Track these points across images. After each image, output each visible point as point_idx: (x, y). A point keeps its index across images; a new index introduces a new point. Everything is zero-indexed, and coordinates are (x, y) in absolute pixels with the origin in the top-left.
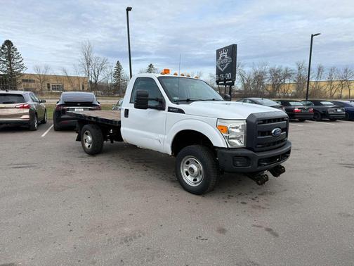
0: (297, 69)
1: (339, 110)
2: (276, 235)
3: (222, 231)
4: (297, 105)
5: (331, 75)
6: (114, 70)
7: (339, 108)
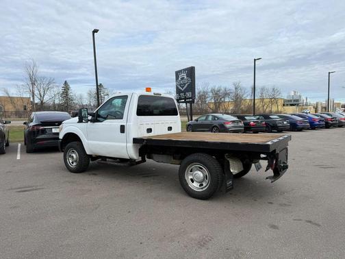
0: (234, 89)
1: (285, 123)
2: (319, 225)
3: (274, 227)
4: (251, 119)
5: (262, 94)
6: (61, 90)
7: (285, 120)
